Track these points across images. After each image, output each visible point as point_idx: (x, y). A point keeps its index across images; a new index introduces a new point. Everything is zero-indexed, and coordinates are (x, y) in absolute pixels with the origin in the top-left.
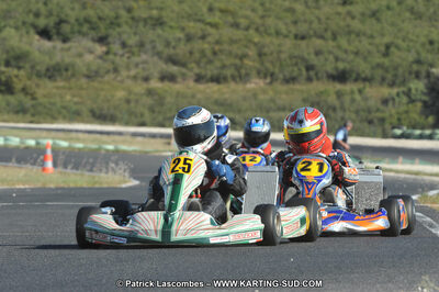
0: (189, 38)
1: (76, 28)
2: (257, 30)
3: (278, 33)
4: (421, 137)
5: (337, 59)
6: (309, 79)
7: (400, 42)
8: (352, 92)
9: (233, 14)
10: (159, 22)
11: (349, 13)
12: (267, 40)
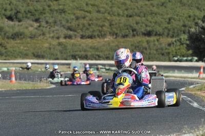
0: (77, 18)
1: (25, 15)
2: (109, 13)
3: (119, 15)
4: (186, 61)
5: (146, 26)
6: (134, 36)
7: (175, 17)
8: (154, 41)
9: (97, 6)
10: (63, 11)
11: (152, 4)
12: (114, 18)
